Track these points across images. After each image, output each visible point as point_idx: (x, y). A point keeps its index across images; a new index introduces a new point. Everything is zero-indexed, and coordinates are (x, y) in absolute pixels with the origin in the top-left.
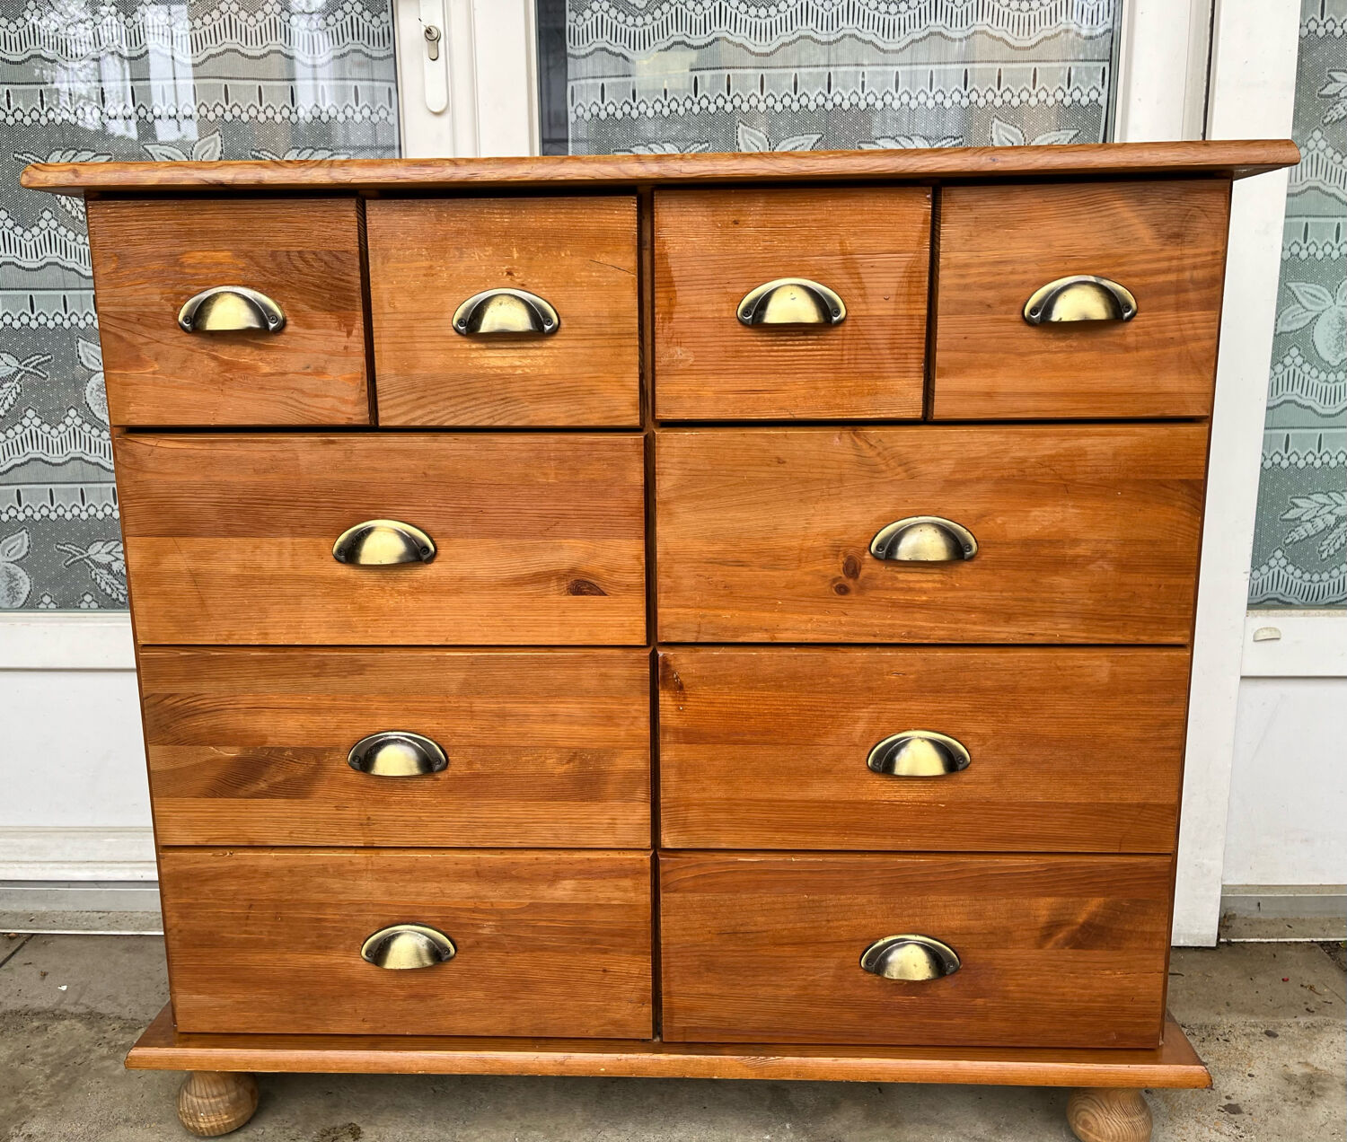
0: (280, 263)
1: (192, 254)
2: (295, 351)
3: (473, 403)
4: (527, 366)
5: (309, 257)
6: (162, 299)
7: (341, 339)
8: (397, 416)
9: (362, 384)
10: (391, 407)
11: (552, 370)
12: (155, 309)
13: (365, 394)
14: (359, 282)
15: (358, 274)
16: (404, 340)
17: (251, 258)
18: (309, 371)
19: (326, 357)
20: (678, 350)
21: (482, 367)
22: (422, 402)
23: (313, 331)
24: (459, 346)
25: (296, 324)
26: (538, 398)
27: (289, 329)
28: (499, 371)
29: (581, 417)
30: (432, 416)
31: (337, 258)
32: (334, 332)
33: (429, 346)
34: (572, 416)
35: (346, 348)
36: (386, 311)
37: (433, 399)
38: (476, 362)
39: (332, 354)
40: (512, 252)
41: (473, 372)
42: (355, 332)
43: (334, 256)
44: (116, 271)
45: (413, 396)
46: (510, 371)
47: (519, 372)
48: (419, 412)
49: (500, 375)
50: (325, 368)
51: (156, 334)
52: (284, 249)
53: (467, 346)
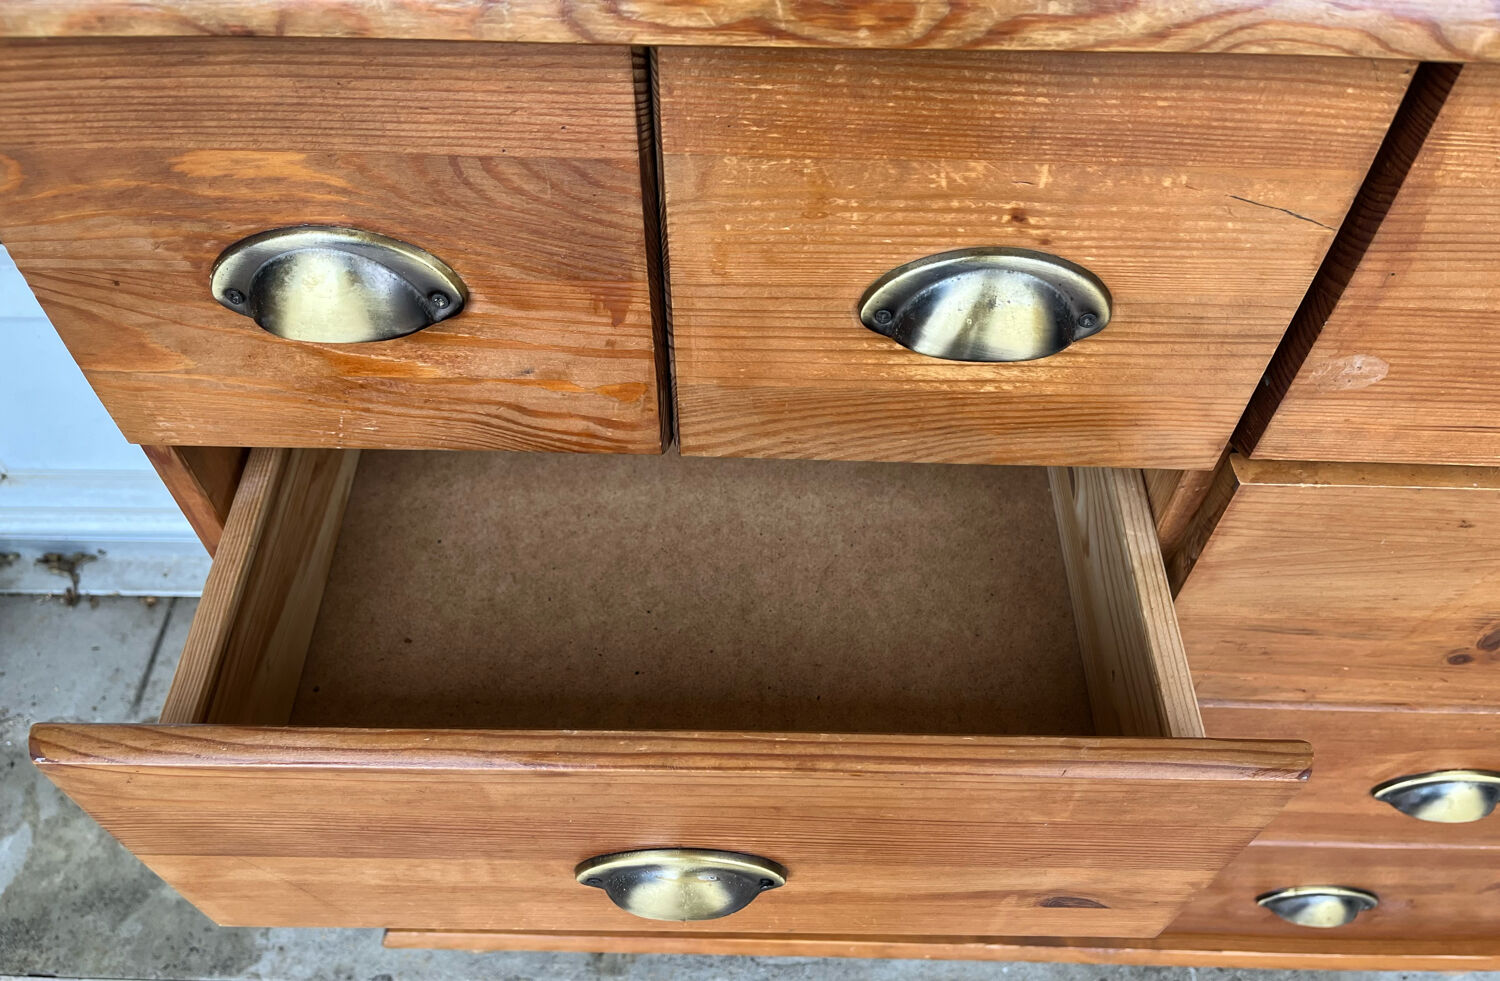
0: (436, 182)
1: (205, 156)
2: (495, 344)
3: (880, 431)
4: (1008, 381)
5: (510, 171)
6: (157, 246)
7: (600, 330)
8: (719, 445)
9: (648, 399)
10: (707, 433)
11: (1061, 389)
12: (147, 265)
13: (654, 414)
14: (640, 225)
15: (637, 209)
16: (743, 333)
17: (362, 169)
18: (531, 377)
19: (568, 357)
20: (1358, 360)
21: (909, 380)
22: (771, 427)
23: (533, 314)
24: (865, 345)
25: (493, 301)
26: (1022, 426)
27: (477, 308)
28: (945, 387)
29: (1096, 457)
30: (790, 448)
31: (584, 175)
32: (584, 318)
33: (800, 344)
34: (1080, 454)
35: (609, 343)
36: (704, 280)
37: (797, 423)
38: (898, 372)
39: (579, 352)
40: (1036, 173)
41: (888, 386)
42: (630, 318)
43: (576, 170)
44: (23, 188)
45: (755, 419)
46: (971, 387)
47: (989, 388)
48: (765, 442)
49: (946, 393)
50: (565, 374)
51: (170, 310)
52: (444, 151)
53: (885, 346)
